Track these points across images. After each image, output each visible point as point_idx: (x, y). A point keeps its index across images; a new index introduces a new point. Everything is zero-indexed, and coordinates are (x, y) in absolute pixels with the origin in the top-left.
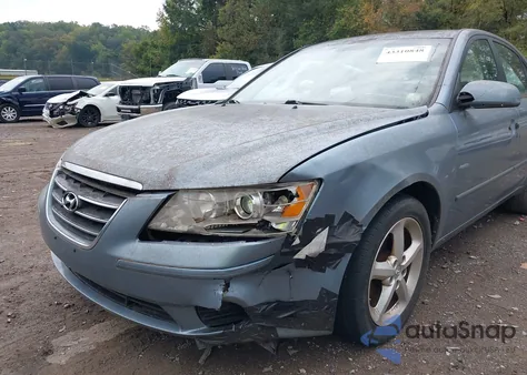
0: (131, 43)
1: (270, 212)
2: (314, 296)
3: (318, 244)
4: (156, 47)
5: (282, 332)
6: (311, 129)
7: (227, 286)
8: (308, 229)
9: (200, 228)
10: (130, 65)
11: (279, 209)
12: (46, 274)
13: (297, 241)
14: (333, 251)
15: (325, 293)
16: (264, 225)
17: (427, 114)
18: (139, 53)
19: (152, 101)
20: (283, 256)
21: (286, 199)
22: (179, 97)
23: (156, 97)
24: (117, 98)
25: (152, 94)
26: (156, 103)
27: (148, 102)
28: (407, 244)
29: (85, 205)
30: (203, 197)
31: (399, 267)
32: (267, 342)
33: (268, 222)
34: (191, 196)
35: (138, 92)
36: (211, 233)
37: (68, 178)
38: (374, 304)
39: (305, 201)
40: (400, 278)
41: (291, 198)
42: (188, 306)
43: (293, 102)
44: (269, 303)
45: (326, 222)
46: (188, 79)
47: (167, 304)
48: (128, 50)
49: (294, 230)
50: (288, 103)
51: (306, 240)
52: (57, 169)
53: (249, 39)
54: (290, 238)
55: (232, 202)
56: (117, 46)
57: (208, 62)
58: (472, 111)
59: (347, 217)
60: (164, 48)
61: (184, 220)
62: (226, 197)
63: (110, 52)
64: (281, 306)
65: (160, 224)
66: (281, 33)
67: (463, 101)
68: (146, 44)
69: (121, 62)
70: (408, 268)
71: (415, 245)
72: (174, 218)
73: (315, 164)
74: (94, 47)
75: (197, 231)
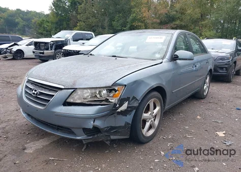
0: (36, 19)
1: (108, 96)
2: (123, 124)
3: (124, 107)
4: (48, 22)
5: (112, 137)
6: (122, 68)
7: (94, 121)
8: (121, 102)
9: (85, 101)
10: (35, 30)
11: (112, 95)
12: (16, 122)
13: (118, 106)
14: (129, 109)
15: (127, 124)
16: (107, 100)
17: (162, 62)
18: (41, 25)
19: (50, 49)
20: (113, 111)
21: (114, 92)
22: (64, 48)
23: (52, 47)
24: (33, 47)
25: (49, 46)
26: (51, 50)
27: (47, 49)
28: (155, 108)
29: (41, 94)
30: (85, 91)
31: (152, 115)
32: (107, 141)
33: (108, 99)
34: (81, 90)
35: (43, 45)
36: (89, 103)
37: (32, 84)
38: (143, 128)
39: (120, 92)
40: (152, 119)
41: (116, 91)
42: (80, 128)
43: (115, 56)
44: (108, 127)
45: (127, 99)
46: (66, 39)
47: (73, 128)
48: (35, 23)
49: (117, 102)
50: (113, 56)
51: (121, 105)
52: (26, 80)
53: (93, 20)
54: (115, 105)
55: (95, 93)
56: (28, 20)
57: (75, 32)
58: (178, 61)
59: (134, 98)
60: (52, 23)
61: (79, 99)
62: (93, 91)
63: (25, 23)
64: (112, 128)
65: (71, 100)
66: (107, 19)
67: (175, 57)
68: (43, 20)
69: (31, 28)
70: (155, 116)
71: (158, 108)
72: (76, 98)
73: (124, 80)
74: (17, 20)
75: (84, 102)
